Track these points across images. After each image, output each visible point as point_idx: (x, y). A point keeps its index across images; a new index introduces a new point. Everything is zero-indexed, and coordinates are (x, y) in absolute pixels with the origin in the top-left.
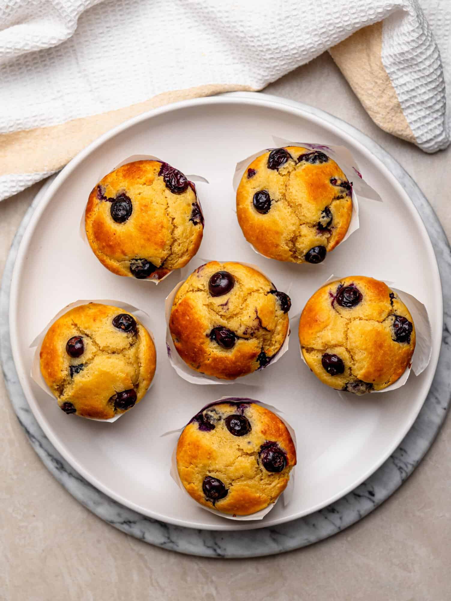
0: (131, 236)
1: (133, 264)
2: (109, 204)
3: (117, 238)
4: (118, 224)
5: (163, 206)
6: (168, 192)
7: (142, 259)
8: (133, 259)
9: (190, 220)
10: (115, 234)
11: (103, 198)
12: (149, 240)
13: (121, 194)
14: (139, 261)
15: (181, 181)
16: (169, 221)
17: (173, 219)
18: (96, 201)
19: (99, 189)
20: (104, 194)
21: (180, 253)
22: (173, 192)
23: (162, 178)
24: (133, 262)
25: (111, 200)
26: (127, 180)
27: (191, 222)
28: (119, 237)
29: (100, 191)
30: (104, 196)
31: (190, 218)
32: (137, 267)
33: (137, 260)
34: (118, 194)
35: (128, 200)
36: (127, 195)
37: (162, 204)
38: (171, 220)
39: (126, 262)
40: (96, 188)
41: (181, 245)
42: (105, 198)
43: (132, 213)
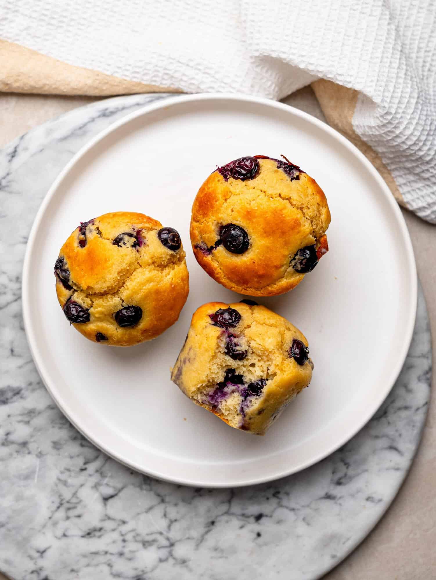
0: (268, 247)
1: (295, 265)
2: (221, 248)
3: (260, 263)
4: (247, 253)
5: (260, 197)
6: (250, 182)
7: (297, 252)
8: (291, 262)
9: (292, 180)
10: (254, 262)
11: (210, 250)
12: (283, 233)
13: (219, 229)
14: (297, 257)
15: (248, 163)
16: (279, 200)
17: (280, 195)
18: (208, 258)
19: (198, 249)
20: (207, 247)
21: (316, 212)
22: (252, 178)
23: (231, 180)
24: (293, 263)
25: (218, 244)
26: (210, 214)
27: (294, 181)
28: (260, 260)
29: (201, 249)
30: (209, 247)
31: (289, 179)
32: (301, 263)
33: (294, 259)
34: (218, 233)
35: (231, 226)
36: (225, 224)
37: (258, 196)
38: (279, 198)
39: (288, 270)
40: (196, 250)
41: (309, 206)
42: (212, 248)
43: (246, 231)
